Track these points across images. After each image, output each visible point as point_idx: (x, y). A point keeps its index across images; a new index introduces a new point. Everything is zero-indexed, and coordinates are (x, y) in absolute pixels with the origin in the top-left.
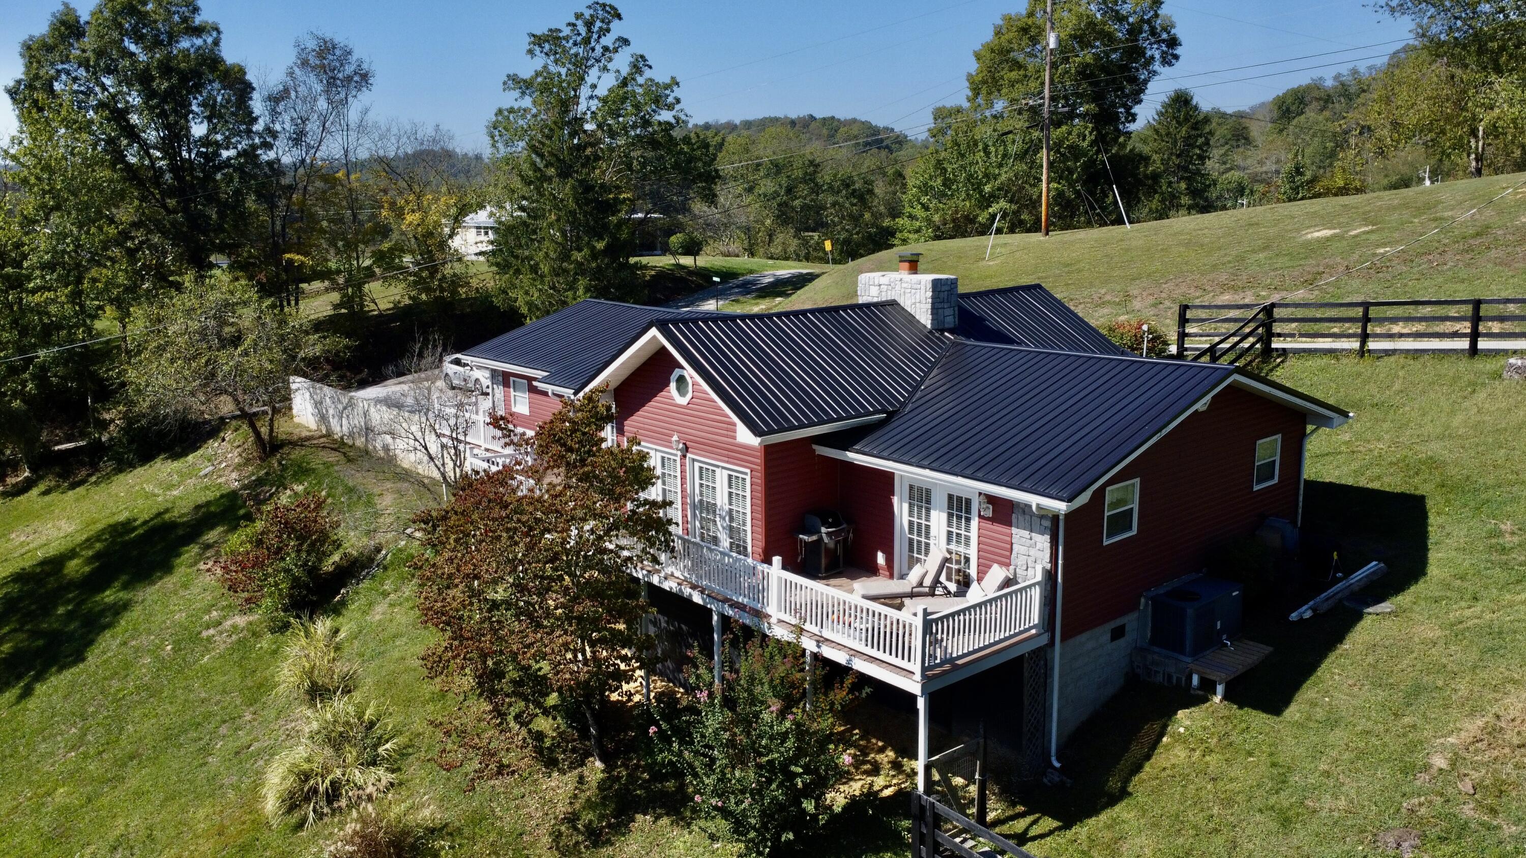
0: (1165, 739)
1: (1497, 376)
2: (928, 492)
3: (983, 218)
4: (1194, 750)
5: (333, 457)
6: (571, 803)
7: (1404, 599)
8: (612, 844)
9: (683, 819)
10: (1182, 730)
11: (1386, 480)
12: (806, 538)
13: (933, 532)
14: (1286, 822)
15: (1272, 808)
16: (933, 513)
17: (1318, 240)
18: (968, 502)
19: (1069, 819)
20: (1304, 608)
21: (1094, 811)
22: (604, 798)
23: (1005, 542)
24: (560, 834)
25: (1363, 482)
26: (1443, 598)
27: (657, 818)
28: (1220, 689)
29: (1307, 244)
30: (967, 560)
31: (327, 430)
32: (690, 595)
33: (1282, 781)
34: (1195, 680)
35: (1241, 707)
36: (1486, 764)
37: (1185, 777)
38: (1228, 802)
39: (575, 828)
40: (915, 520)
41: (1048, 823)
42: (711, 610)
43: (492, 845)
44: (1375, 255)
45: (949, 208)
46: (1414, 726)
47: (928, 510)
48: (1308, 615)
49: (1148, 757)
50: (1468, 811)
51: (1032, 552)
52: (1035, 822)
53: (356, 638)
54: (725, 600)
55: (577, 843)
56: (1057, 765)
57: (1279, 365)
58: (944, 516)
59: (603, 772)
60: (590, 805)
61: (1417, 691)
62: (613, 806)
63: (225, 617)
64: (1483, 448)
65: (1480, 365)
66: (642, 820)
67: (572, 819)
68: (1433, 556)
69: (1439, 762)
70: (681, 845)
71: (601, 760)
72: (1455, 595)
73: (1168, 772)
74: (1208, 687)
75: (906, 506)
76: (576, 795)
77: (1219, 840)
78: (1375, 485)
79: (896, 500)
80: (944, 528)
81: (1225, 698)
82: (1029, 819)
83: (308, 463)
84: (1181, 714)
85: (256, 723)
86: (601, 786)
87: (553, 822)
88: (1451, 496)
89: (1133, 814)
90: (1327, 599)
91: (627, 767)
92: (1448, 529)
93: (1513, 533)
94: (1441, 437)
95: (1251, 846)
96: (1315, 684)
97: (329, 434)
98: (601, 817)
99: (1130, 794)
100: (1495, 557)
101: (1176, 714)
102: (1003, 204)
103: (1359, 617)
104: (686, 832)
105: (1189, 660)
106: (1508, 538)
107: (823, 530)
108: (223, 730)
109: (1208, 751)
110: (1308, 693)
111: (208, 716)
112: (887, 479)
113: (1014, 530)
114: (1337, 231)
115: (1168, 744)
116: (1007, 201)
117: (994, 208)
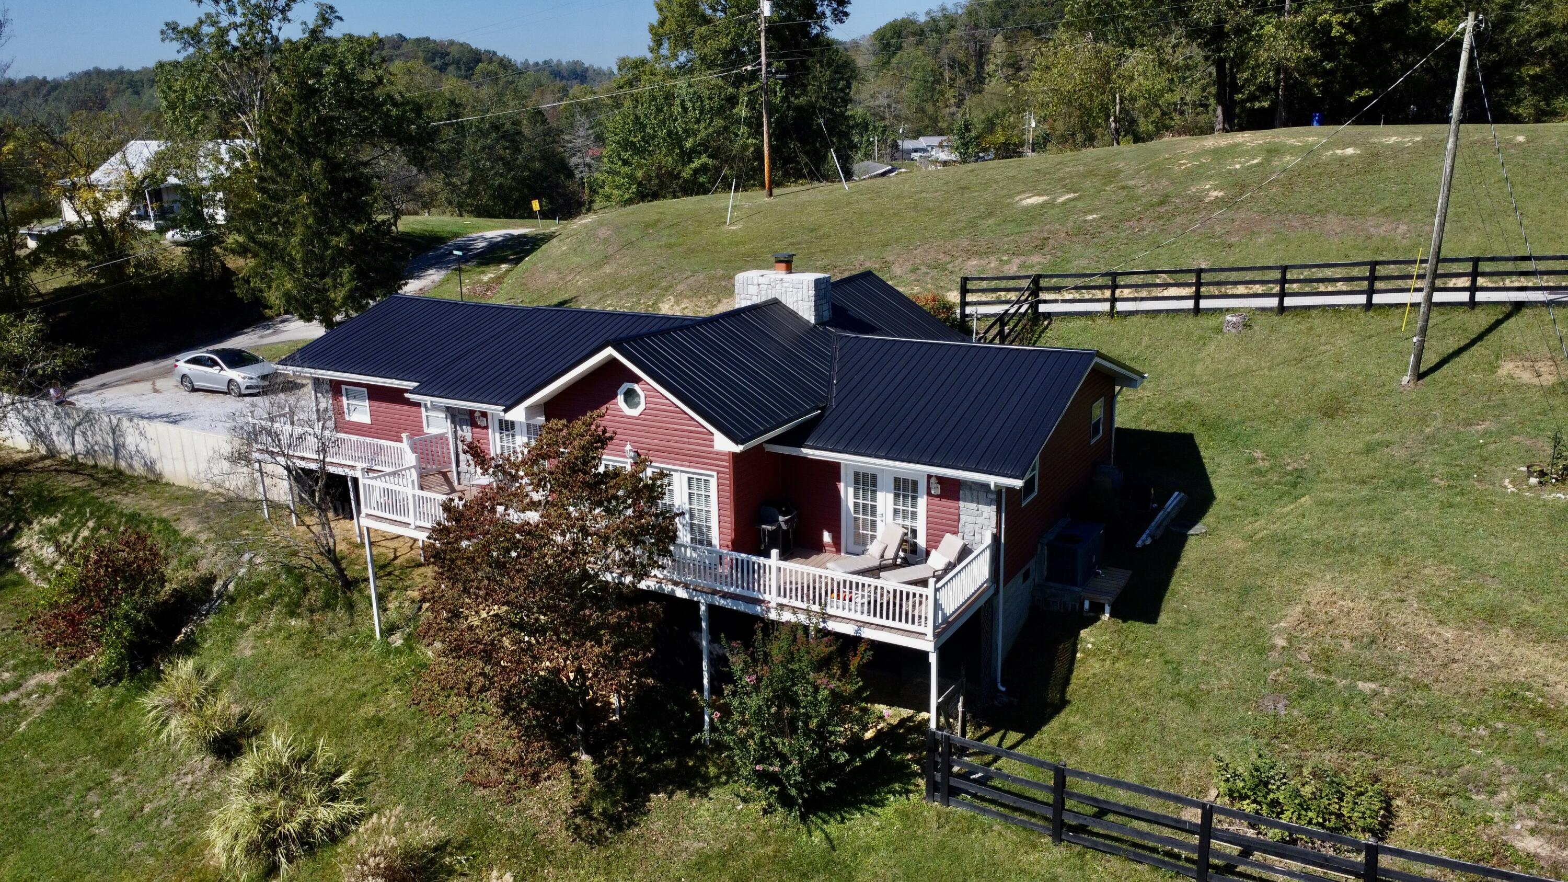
0: (1079, 655)
1: (1218, 330)
2: (874, 477)
3: (686, 173)
4: (1104, 660)
5: (78, 482)
6: (575, 797)
7: (1209, 519)
8: (637, 825)
9: (698, 789)
10: (1090, 646)
11: (1161, 422)
12: (769, 528)
13: (880, 510)
14: (1192, 704)
15: (1179, 695)
16: (880, 495)
17: (1034, 207)
18: (915, 483)
19: (1030, 730)
20: (1144, 536)
21: (1046, 720)
22: (609, 786)
23: (953, 514)
24: (578, 827)
25: (1142, 426)
26: (1235, 516)
27: (670, 795)
28: (1107, 608)
29: (1027, 210)
30: (914, 532)
31: (49, 450)
32: (673, 590)
33: (1177, 675)
34: (1087, 605)
35: (1125, 621)
36: (1312, 638)
37: (1107, 682)
38: (1145, 696)
39: (592, 818)
40: (861, 501)
41: (1013, 737)
42: (698, 603)
43: (508, 850)
44: (1085, 221)
45: (653, 164)
46: (1253, 618)
47: (874, 492)
48: (1149, 542)
49: (1071, 671)
50: (1310, 674)
51: (979, 520)
52: (1003, 738)
53: (232, 677)
54: (714, 592)
55: (599, 831)
56: (1003, 689)
57: (1047, 327)
58: (891, 496)
59: (593, 763)
60: (594, 795)
61: (1245, 592)
62: (621, 791)
63: (21, 676)
64: (1224, 391)
65: (1204, 321)
66: (658, 799)
67: (584, 810)
68: (1215, 483)
69: (1280, 642)
70: (706, 814)
71: (587, 753)
72: (1242, 513)
73: (1092, 680)
74: (1098, 610)
75: (851, 491)
76: (577, 790)
77: (1150, 725)
78: (1153, 428)
79: (842, 486)
80: (891, 506)
81: (1112, 615)
82: (998, 736)
83: (50, 492)
84: (1083, 633)
85: (134, 784)
86: (598, 775)
87: (564, 817)
88: (1211, 433)
89: (1078, 717)
90: (1158, 527)
91: (616, 755)
92: (1217, 460)
93: (1263, 459)
94: (1191, 384)
95: (1175, 726)
96: (1173, 596)
97: (52, 454)
98: (615, 804)
99: (1069, 702)
100: (1256, 479)
101: (1079, 634)
102: (704, 159)
103: (1183, 539)
104: (705, 801)
105: (1079, 589)
106: (1261, 463)
107: (781, 518)
108: (92, 797)
109: (1115, 660)
110: (1169, 603)
111: (65, 786)
112: (834, 469)
113: (961, 504)
114: (1046, 198)
115: (1082, 659)
116: (709, 157)
117: (696, 164)
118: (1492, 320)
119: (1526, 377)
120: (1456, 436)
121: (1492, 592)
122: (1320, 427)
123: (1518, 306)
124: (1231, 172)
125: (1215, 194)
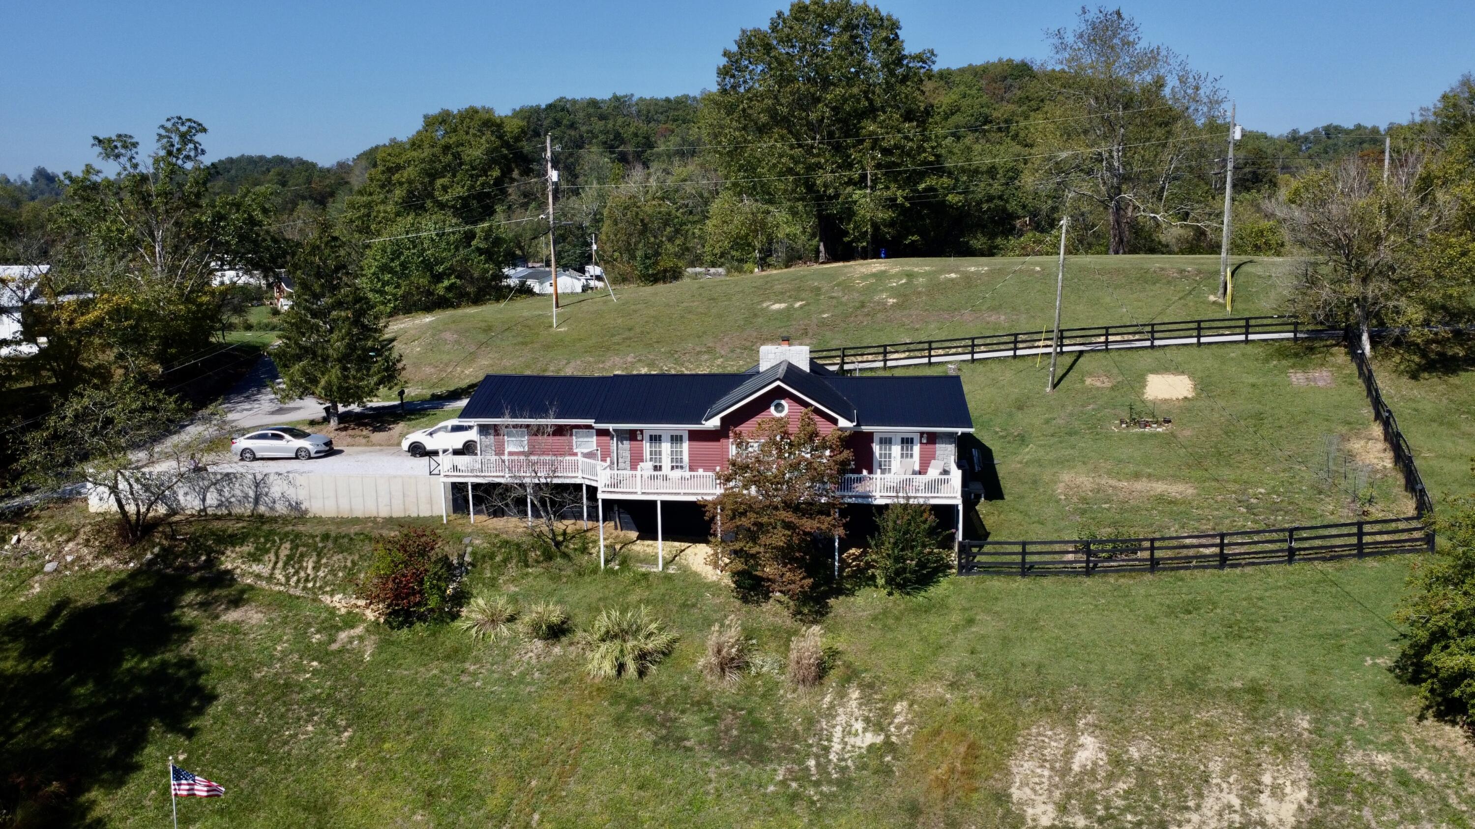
0: (981, 516)
2: (891, 437)
4: (994, 516)
6: (788, 610)
9: (848, 594)
10: (984, 512)
13: (893, 456)
16: (894, 447)
18: (914, 438)
23: (933, 451)
27: (837, 598)
28: (983, 496)
33: (1029, 516)
35: (991, 501)
36: (1074, 493)
40: (883, 452)
43: (772, 636)
44: (823, 318)
46: (1045, 491)
47: (891, 446)
49: (982, 523)
50: (1082, 506)
51: (945, 453)
58: (899, 447)
61: (1035, 482)
63: (331, 635)
69: (1063, 497)
70: (860, 601)
72: (1007, 454)
73: (994, 524)
74: (978, 497)
75: (878, 447)
79: (874, 445)
80: (899, 453)
81: (985, 499)
84: (977, 508)
87: (789, 618)
90: (979, 463)
93: (1001, 431)
96: (1005, 488)
99: (990, 533)
100: (1003, 440)
101: (975, 508)
104: (854, 597)
106: (1001, 433)
109: (998, 515)
110: (1004, 493)
111: (437, 678)
112: (870, 436)
113: (938, 446)
114: (785, 304)
115: (984, 517)
116: (456, 277)
117: (446, 283)
118: (1073, 359)
119: (1099, 384)
120: (1082, 412)
121: (1131, 468)
122: (1020, 415)
123: (1081, 353)
124: (892, 287)
125: (891, 301)
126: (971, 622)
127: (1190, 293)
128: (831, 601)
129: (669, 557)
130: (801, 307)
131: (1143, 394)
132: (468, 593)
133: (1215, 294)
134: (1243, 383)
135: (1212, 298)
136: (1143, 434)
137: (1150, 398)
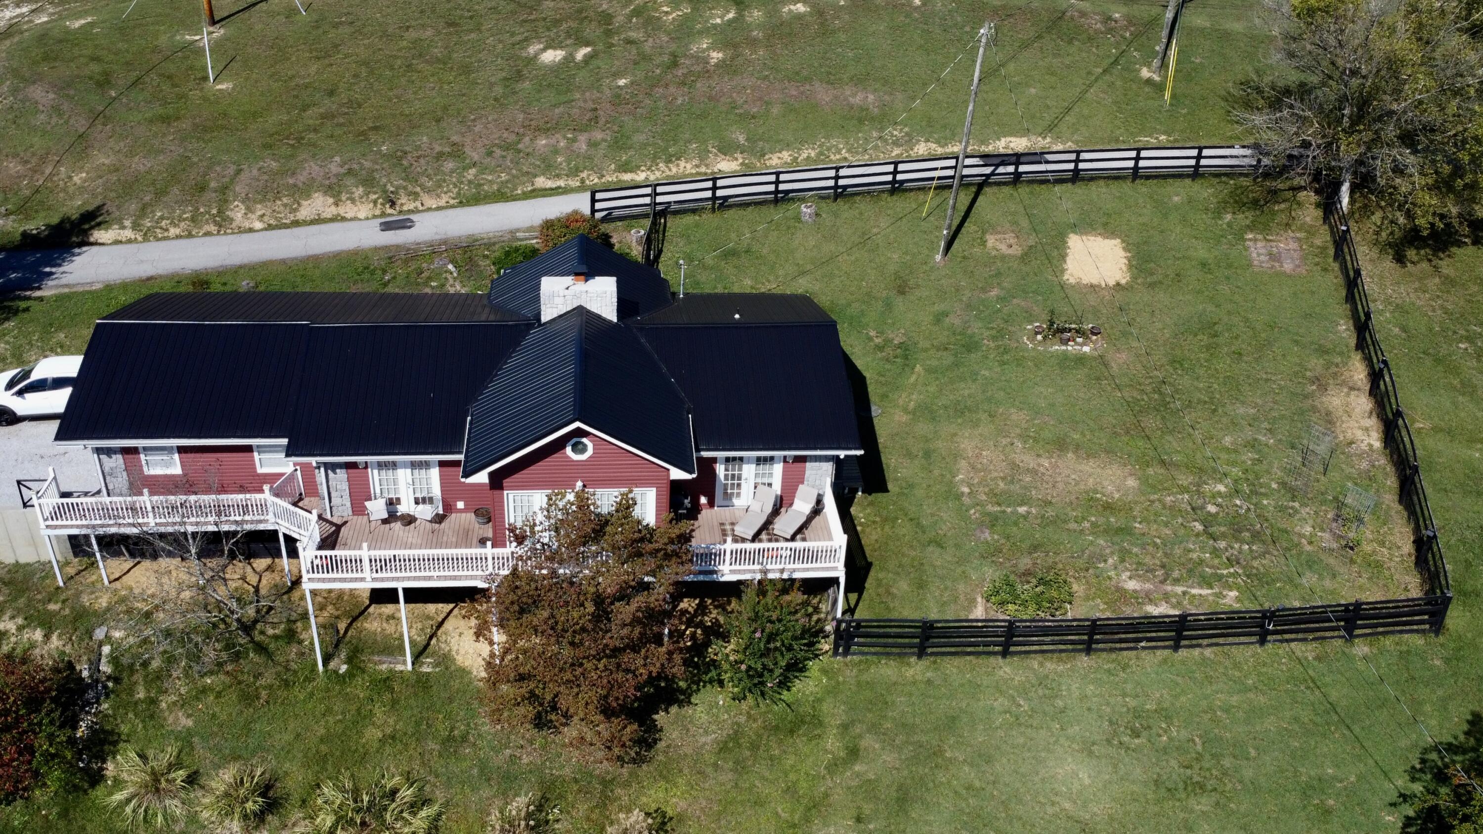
0: (859, 528)
1: (798, 220)
4: (876, 528)
9: (682, 701)
10: (863, 520)
13: (744, 476)
14: (940, 546)
15: (930, 542)
16: (745, 467)
18: (773, 457)
23: (801, 471)
27: (667, 711)
28: (860, 490)
33: (922, 527)
35: (870, 495)
36: (981, 483)
37: (887, 544)
38: (912, 547)
40: (730, 473)
41: (853, 597)
44: (619, 87)
46: (942, 475)
47: (740, 466)
50: (990, 508)
51: (820, 472)
58: (753, 466)
61: (927, 456)
69: (966, 489)
70: (701, 715)
72: (889, 388)
73: (877, 545)
74: (854, 492)
75: (723, 467)
77: (926, 567)
79: (717, 466)
80: (753, 473)
89: (883, 573)
92: (848, 342)
93: (877, 337)
95: (939, 563)
96: (889, 468)
99: (872, 564)
100: (880, 355)
104: (693, 707)
106: (877, 340)
107: (686, 501)
113: (808, 464)
118: (970, 198)
119: (1004, 248)
120: (982, 302)
121: (1053, 428)
122: (900, 304)
123: (981, 186)
124: (715, 26)
125: (716, 56)
126: (854, 753)
127: (1116, 62)
128: (660, 718)
129: (421, 640)
130: (588, 59)
131: (1063, 271)
132: (112, 732)
133: (1149, 65)
134: (1189, 258)
135: (1145, 73)
136: (1065, 356)
137: (1072, 281)
